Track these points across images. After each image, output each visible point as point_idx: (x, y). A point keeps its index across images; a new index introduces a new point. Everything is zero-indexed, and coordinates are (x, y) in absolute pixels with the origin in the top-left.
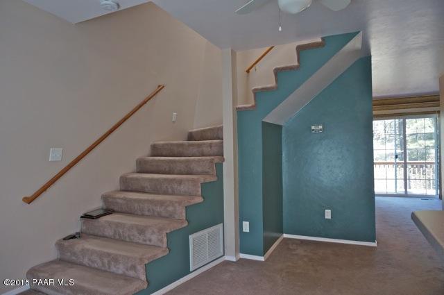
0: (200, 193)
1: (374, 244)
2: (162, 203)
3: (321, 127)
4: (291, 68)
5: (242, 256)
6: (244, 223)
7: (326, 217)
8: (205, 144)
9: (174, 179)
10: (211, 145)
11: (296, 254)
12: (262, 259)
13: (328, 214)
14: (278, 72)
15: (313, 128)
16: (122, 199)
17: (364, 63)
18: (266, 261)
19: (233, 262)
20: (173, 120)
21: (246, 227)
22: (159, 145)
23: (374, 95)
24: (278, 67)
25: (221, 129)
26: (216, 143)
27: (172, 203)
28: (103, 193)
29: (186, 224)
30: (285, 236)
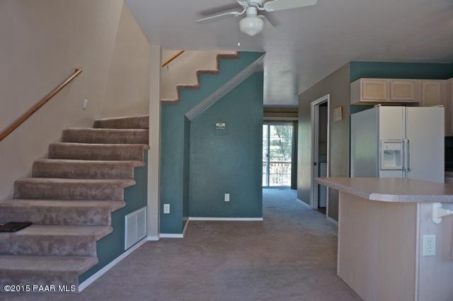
0: (133, 177)
1: (261, 219)
2: (98, 186)
3: (224, 125)
4: (212, 73)
5: (163, 236)
6: (165, 205)
7: (226, 200)
8: (128, 132)
9: (105, 164)
10: (135, 134)
11: (207, 231)
12: (181, 236)
13: (227, 197)
14: (200, 74)
15: (217, 125)
16: (45, 184)
17: (258, 77)
18: (185, 236)
19: (156, 241)
20: (85, 106)
21: (167, 209)
22: (73, 131)
23: (264, 103)
24: (201, 69)
25: (147, 119)
26: (140, 132)
27: (110, 185)
28: (15, 179)
29: (124, 204)
30: (190, 219)
